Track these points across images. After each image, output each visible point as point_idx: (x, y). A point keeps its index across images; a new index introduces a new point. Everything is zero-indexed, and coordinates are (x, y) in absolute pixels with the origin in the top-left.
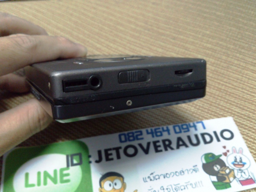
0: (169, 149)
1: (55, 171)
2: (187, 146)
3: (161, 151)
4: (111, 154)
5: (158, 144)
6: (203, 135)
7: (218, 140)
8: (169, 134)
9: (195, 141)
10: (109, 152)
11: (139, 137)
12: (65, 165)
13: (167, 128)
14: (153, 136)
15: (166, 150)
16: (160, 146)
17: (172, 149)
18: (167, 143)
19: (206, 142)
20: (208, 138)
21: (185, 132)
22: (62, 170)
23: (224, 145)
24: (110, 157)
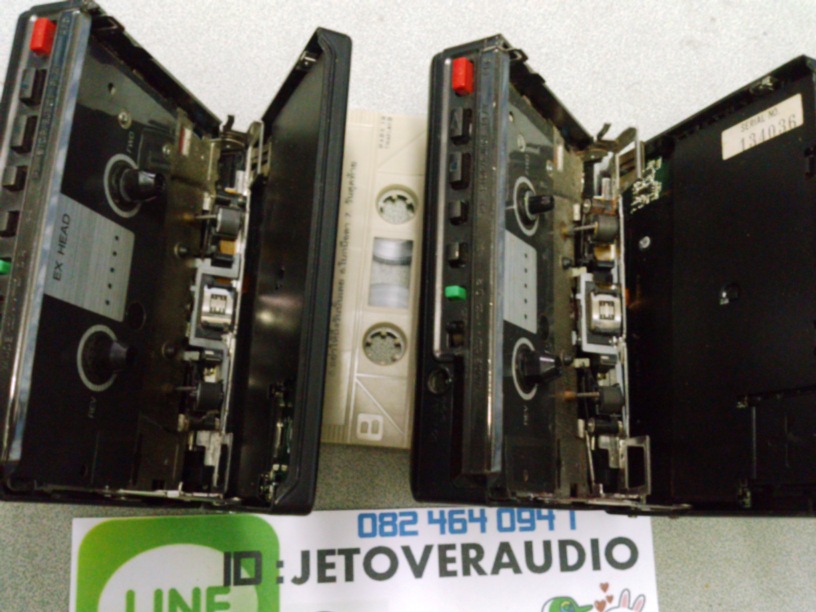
0: (473, 570)
1: (196, 592)
2: (517, 570)
3: (454, 574)
4: (332, 566)
5: (450, 554)
6: (563, 544)
7: (596, 566)
8: (483, 530)
9: (539, 560)
10: (329, 559)
11: (408, 528)
12: (219, 581)
13: (482, 512)
14: (443, 531)
15: (466, 572)
16: (453, 560)
17: (481, 572)
18: (473, 554)
19: (565, 567)
20: (572, 556)
21: (523, 529)
22: (212, 591)
23: (604, 582)
24: (329, 573)
